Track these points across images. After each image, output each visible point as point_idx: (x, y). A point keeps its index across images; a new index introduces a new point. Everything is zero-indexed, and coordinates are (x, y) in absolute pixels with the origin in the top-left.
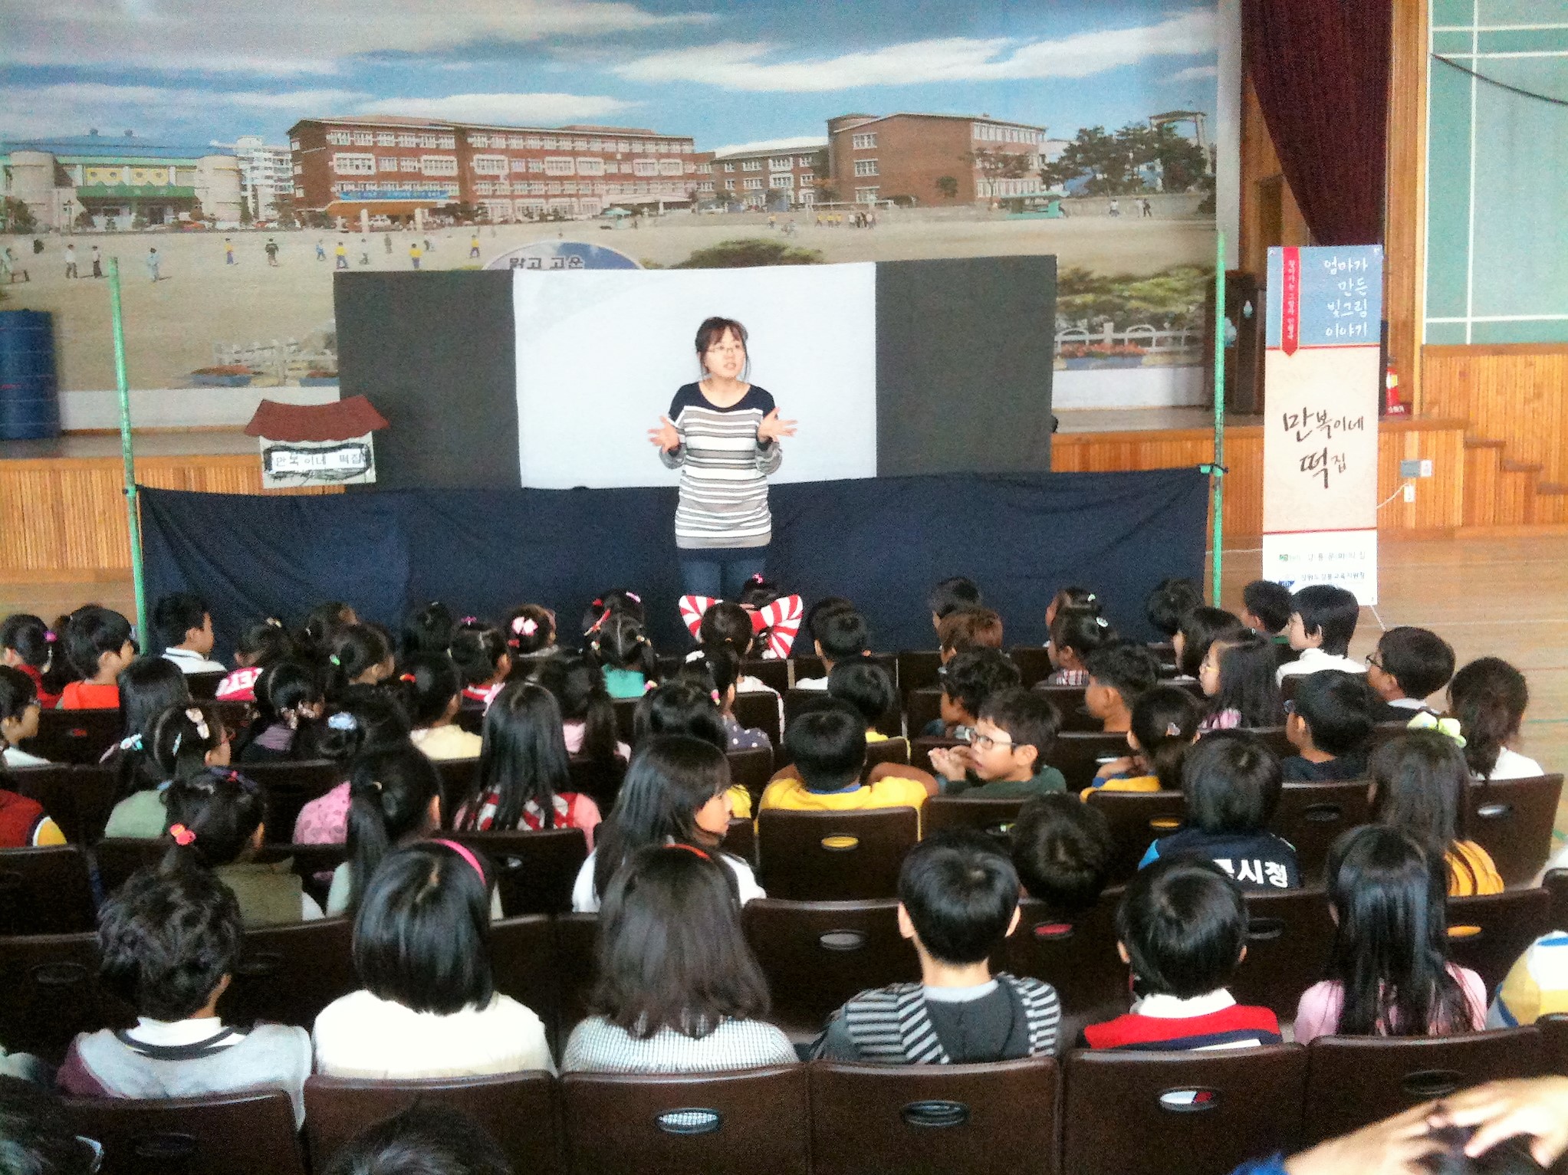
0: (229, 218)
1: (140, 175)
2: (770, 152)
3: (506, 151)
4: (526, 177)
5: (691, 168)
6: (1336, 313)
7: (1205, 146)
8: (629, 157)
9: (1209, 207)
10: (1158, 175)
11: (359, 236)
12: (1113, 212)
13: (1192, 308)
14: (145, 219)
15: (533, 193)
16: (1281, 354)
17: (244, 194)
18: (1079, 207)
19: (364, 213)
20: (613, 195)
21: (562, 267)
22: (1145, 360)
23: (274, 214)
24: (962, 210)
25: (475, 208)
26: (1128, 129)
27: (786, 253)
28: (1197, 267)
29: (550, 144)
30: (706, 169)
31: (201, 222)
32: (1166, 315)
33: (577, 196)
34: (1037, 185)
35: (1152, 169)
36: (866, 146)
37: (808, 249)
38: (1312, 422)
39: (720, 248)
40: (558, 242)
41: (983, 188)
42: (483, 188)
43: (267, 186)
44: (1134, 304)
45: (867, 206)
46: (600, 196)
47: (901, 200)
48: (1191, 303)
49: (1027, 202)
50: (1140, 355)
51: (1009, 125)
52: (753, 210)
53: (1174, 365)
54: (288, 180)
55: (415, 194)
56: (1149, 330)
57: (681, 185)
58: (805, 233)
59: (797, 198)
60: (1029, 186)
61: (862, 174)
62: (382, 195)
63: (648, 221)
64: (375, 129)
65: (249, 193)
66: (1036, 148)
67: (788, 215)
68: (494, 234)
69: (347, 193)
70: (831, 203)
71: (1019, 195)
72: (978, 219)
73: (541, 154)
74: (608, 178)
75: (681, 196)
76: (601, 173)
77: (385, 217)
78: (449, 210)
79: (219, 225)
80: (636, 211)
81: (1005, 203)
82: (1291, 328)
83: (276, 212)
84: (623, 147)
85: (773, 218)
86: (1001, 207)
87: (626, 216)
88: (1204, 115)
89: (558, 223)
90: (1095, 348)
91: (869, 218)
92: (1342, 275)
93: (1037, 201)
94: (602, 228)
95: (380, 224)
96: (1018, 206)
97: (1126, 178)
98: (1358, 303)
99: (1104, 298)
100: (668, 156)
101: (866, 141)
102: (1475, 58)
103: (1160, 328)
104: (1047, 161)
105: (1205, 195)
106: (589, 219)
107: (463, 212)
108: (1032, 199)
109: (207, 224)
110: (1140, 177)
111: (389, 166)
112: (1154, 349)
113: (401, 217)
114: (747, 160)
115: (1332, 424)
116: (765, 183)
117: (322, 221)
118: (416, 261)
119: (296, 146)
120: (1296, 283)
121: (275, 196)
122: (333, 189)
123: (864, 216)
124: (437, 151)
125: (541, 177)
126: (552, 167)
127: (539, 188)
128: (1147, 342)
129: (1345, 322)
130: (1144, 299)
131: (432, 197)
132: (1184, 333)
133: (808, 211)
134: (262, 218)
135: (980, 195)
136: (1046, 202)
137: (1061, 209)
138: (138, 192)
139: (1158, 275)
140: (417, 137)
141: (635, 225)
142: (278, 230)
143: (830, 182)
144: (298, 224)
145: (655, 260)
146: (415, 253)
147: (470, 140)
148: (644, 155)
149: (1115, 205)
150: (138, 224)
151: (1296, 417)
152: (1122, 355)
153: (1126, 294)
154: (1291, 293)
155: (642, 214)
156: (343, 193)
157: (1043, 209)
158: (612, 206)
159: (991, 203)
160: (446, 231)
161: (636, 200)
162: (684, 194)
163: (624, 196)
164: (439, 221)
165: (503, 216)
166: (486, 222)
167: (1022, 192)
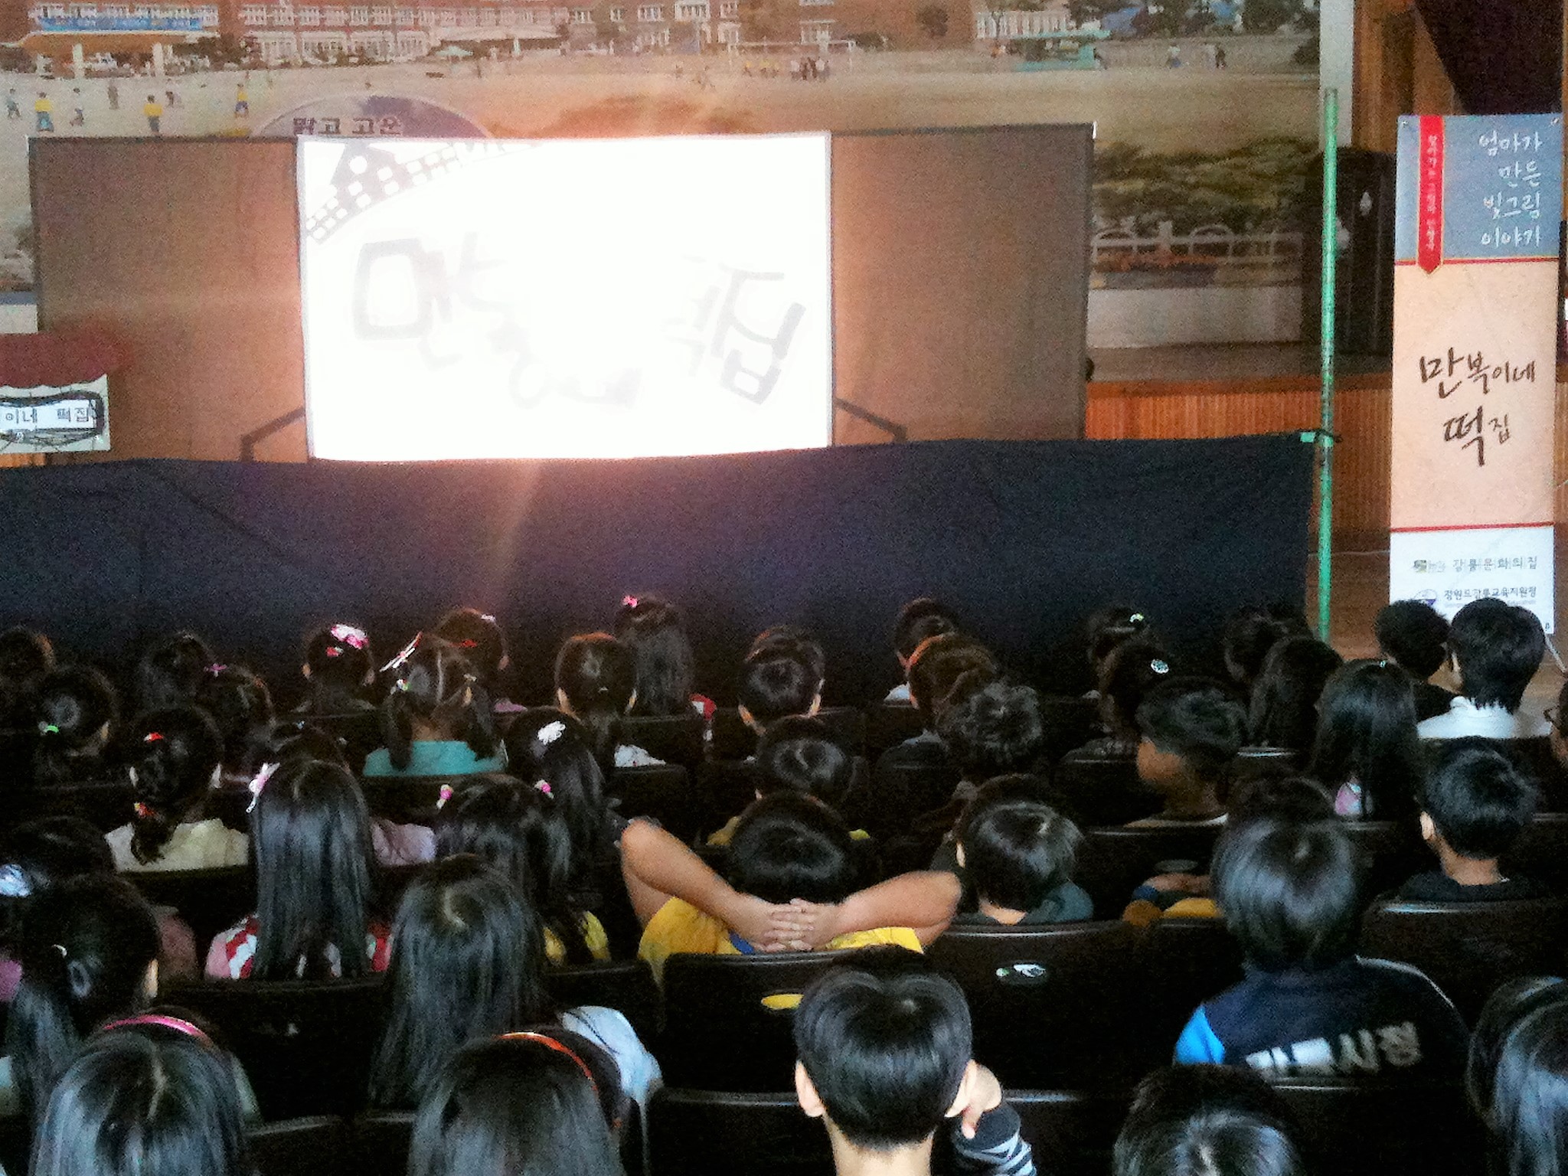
6: (1496, 211)
9: (1309, 56)
10: (1238, 8)
11: (70, 83)
12: (1173, 62)
13: (1285, 201)
15: (327, 23)
16: (1417, 271)
18: (1122, 53)
19: (78, 50)
20: (447, 27)
21: (371, 132)
22: (1215, 275)
24: (954, 55)
25: (243, 44)
27: (700, 115)
28: (1293, 141)
32: (1246, 211)
33: (394, 28)
34: (1063, 21)
37: (732, 111)
38: (1461, 369)
40: (365, 95)
41: (985, 24)
42: (253, 16)
44: (1200, 194)
46: (426, 29)
47: (867, 41)
48: (1283, 194)
49: (1049, 45)
50: (1212, 269)
52: (651, 52)
53: (1261, 284)
55: (153, 24)
56: (1223, 232)
57: (546, 14)
59: (715, 35)
60: (1051, 22)
61: (809, 3)
62: (103, 23)
63: (499, 67)
67: (701, 60)
69: (52, 21)
70: (766, 44)
71: (1036, 35)
72: (977, 69)
75: (544, 30)
77: (108, 56)
78: (204, 47)
80: (478, 51)
81: (1016, 47)
82: (1431, 233)
85: (681, 64)
86: (1011, 52)
87: (465, 58)
89: (364, 68)
90: (1146, 258)
92: (1505, 157)
93: (1064, 44)
94: (431, 75)
95: (100, 66)
96: (1035, 51)
97: (1190, 13)
98: (1529, 197)
99: (1159, 185)
103: (1238, 229)
105: (1306, 36)
106: (409, 62)
107: (225, 51)
108: (1057, 41)
110: (1211, 11)
112: (1230, 260)
113: (132, 57)
115: (1489, 372)
117: (16, 61)
118: (154, 122)
120: (1439, 169)
122: (32, 15)
123: (813, 65)
127: (337, 15)
128: (1220, 250)
129: (1508, 226)
130: (1216, 187)
131: (179, 27)
133: (731, 54)
135: (982, 35)
136: (1075, 45)
139: (1233, 154)
141: (479, 73)
146: (153, 109)
149: (1175, 51)
151: (1438, 361)
152: (1184, 268)
153: (1191, 180)
154: (1431, 183)
155: (488, 56)
156: (47, 20)
157: (1070, 55)
158: (445, 43)
159: (997, 46)
160: (199, 78)
161: (480, 35)
162: (550, 28)
163: (463, 30)
164: (188, 63)
165: (283, 57)
166: (255, 66)
167: (1041, 31)
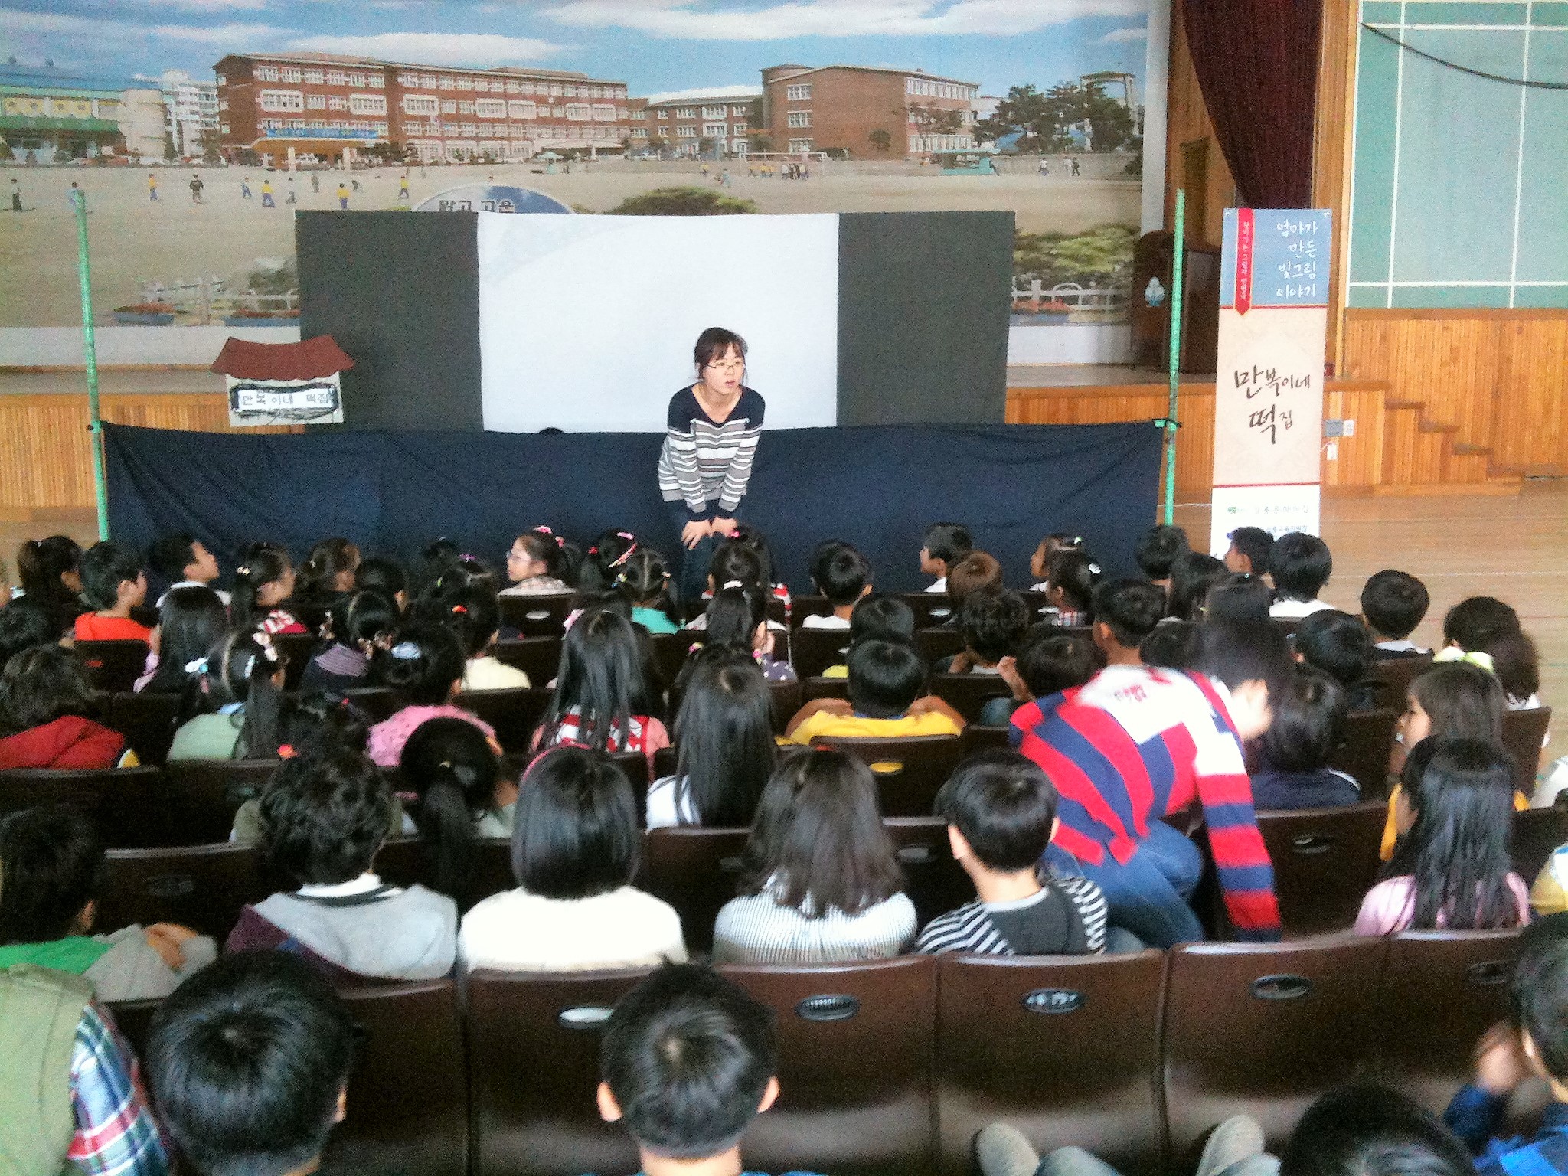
0: (153, 152)
1: (61, 107)
2: (704, 100)
3: (436, 92)
4: (457, 118)
5: (624, 114)
6: (1287, 274)
7: (1134, 107)
8: (561, 101)
9: (1135, 168)
10: (1088, 135)
11: (288, 174)
12: (1043, 171)
13: (1118, 267)
14: (66, 153)
15: (464, 135)
16: (1234, 312)
17: (169, 129)
18: (1009, 164)
19: (291, 152)
20: (545, 139)
21: (493, 210)
22: (1070, 317)
23: (200, 150)
24: (893, 164)
25: (405, 148)
26: (1058, 88)
27: (719, 202)
28: (1123, 227)
29: (481, 86)
30: (639, 116)
31: (124, 157)
32: (1092, 274)
33: (508, 139)
34: (969, 141)
35: (1081, 128)
36: (800, 97)
37: (739, 200)
38: (1262, 379)
39: (652, 195)
40: (489, 185)
41: (916, 143)
42: (412, 129)
43: (193, 122)
44: (1060, 262)
45: (799, 157)
46: (531, 140)
47: (835, 153)
48: (1116, 262)
49: (959, 158)
50: (1067, 313)
51: (943, 80)
52: (686, 158)
53: (1100, 324)
54: (214, 116)
55: (344, 134)
56: (1076, 288)
57: (613, 131)
58: (737, 183)
59: (730, 147)
60: (961, 142)
61: (796, 126)
62: (308, 133)
63: (581, 166)
64: (303, 66)
65: (174, 129)
66: (969, 104)
67: (720, 164)
68: (424, 176)
69: (274, 130)
70: (765, 154)
71: (950, 151)
72: (910, 174)
73: (473, 95)
74: (541, 121)
75: (614, 143)
76: (534, 117)
77: (312, 155)
78: (378, 150)
79: (143, 161)
80: (567, 155)
81: (937, 159)
82: (1244, 288)
83: (201, 148)
84: (556, 91)
85: (707, 167)
86: (934, 162)
87: (558, 160)
88: (1132, 76)
89: (488, 167)
90: (1023, 305)
91: (802, 169)
92: (1295, 238)
93: (969, 157)
94: (534, 172)
95: (307, 162)
96: (949, 161)
97: (1056, 137)
98: (1308, 265)
99: (1032, 255)
100: (600, 101)
101: (800, 92)
102: (1402, 28)
103: (1086, 287)
104: (979, 118)
105: (1132, 155)
106: (519, 162)
107: (393, 153)
108: (964, 155)
109: (130, 158)
110: (1069, 136)
111: (317, 103)
112: (1079, 307)
113: (329, 156)
114: (681, 108)
115: (1280, 382)
116: (698, 131)
117: (249, 158)
118: (344, 202)
119: (223, 82)
120: (1250, 244)
121: (201, 131)
122: (259, 126)
123: (797, 168)
124: (367, 90)
125: (474, 119)
126: (484, 109)
127: (469, 130)
128: (1073, 300)
129: (1294, 284)
130: (1073, 257)
131: (361, 136)
132: (1110, 292)
133: (741, 162)
134: (187, 155)
135: (913, 150)
136: (978, 158)
137: (992, 166)
138: (60, 125)
139: (1084, 234)
140: (347, 75)
141: (567, 171)
142: (202, 167)
143: (763, 133)
144: (223, 161)
145: (588, 206)
146: (343, 192)
147: (400, 80)
148: (576, 100)
149: (1044, 163)
150: (60, 158)
151: (1247, 374)
152: (1049, 312)
153: (1054, 252)
154: (1245, 256)
155: (573, 159)
156: (270, 130)
157: (974, 165)
158: (544, 149)
159: (923, 158)
160: (376, 171)
161: (568, 145)
162: (617, 140)
163: (557, 141)
164: (367, 161)
165: (433, 157)
166: (415, 163)
167: (954, 148)
